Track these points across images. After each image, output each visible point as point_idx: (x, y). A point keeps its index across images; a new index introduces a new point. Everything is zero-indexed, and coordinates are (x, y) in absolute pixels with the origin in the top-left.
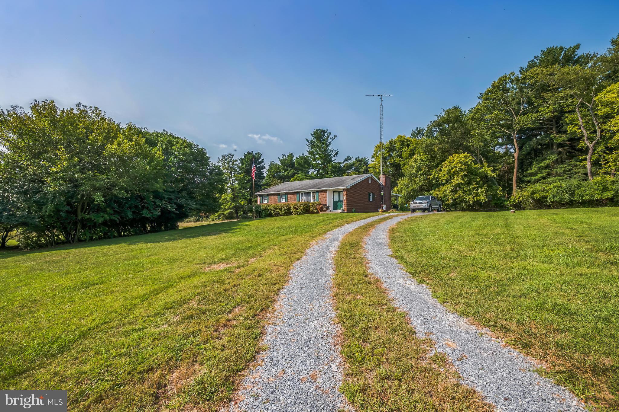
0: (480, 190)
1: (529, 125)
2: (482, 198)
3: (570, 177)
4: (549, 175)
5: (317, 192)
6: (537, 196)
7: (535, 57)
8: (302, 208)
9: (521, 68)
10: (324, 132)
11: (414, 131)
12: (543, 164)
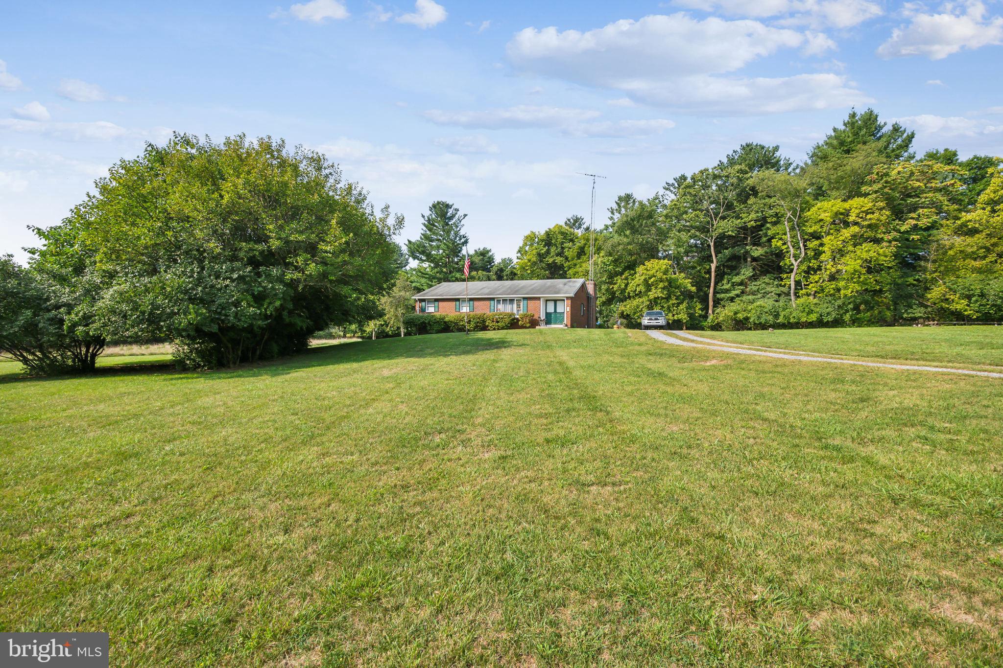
0: (681, 307)
1: (730, 233)
2: (683, 317)
3: (764, 297)
4: (743, 292)
5: (524, 298)
6: (740, 316)
7: (734, 152)
8: (507, 320)
9: (720, 161)
10: (448, 206)
11: (569, 220)
12: (736, 279)
